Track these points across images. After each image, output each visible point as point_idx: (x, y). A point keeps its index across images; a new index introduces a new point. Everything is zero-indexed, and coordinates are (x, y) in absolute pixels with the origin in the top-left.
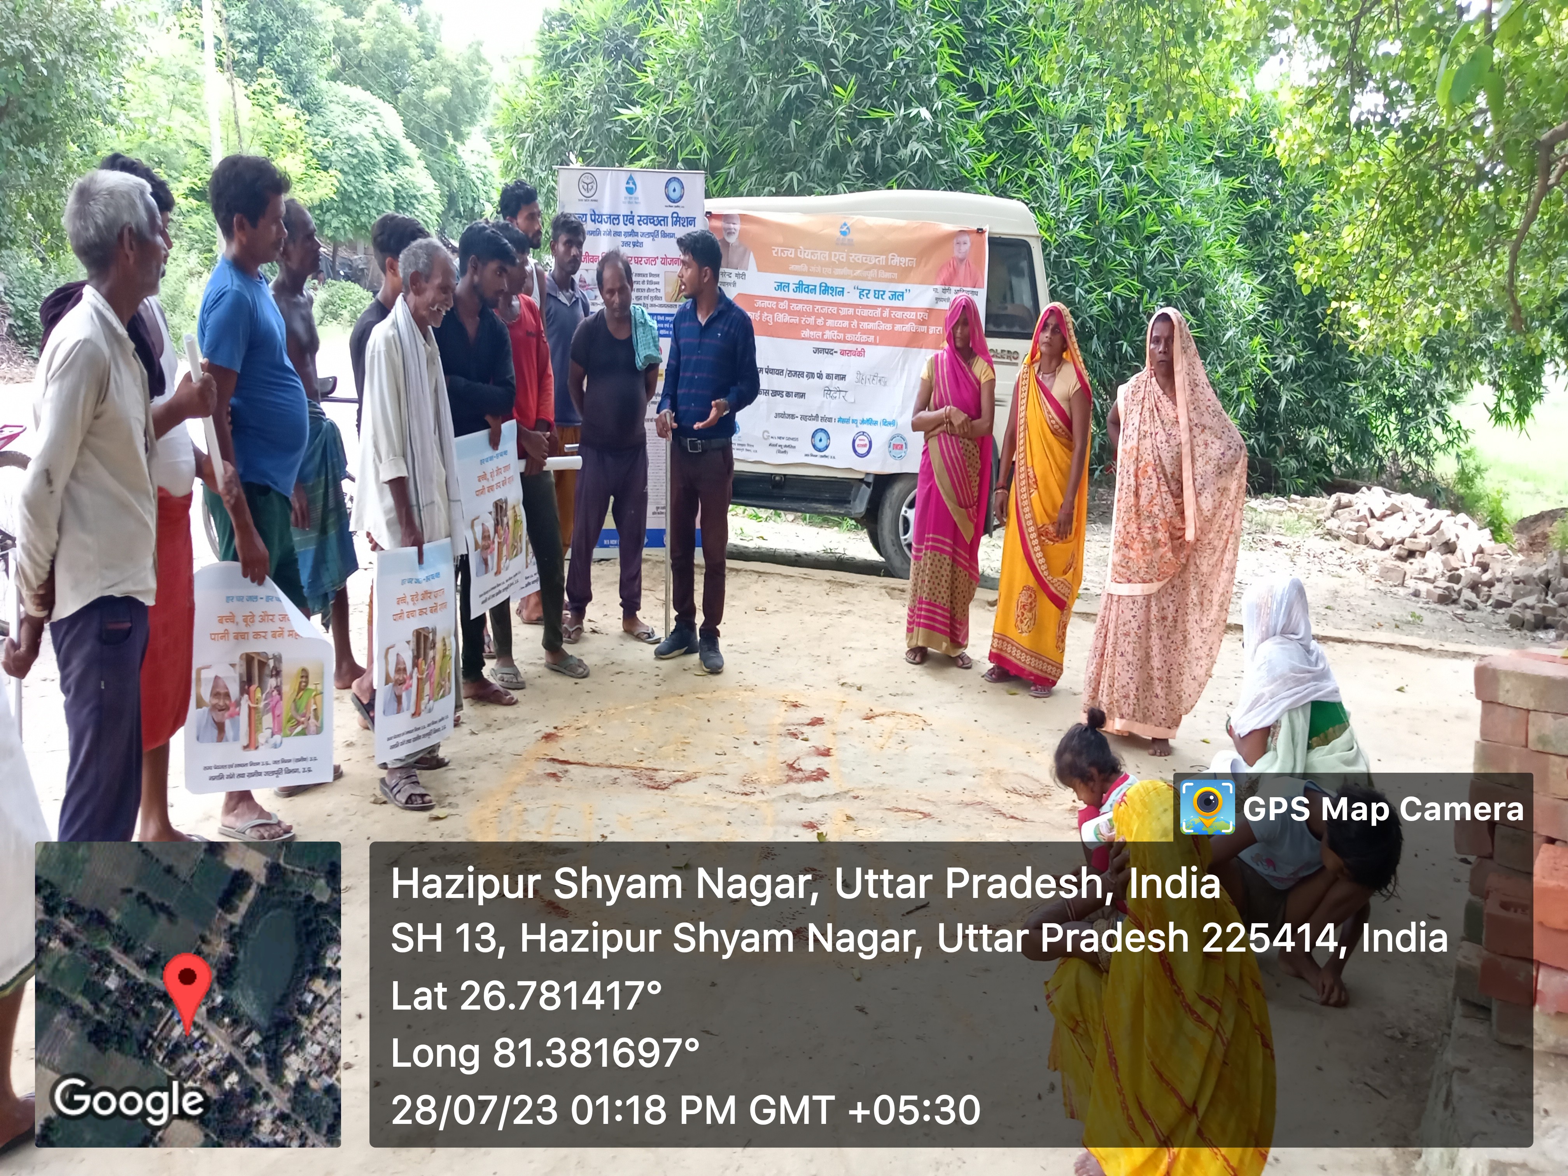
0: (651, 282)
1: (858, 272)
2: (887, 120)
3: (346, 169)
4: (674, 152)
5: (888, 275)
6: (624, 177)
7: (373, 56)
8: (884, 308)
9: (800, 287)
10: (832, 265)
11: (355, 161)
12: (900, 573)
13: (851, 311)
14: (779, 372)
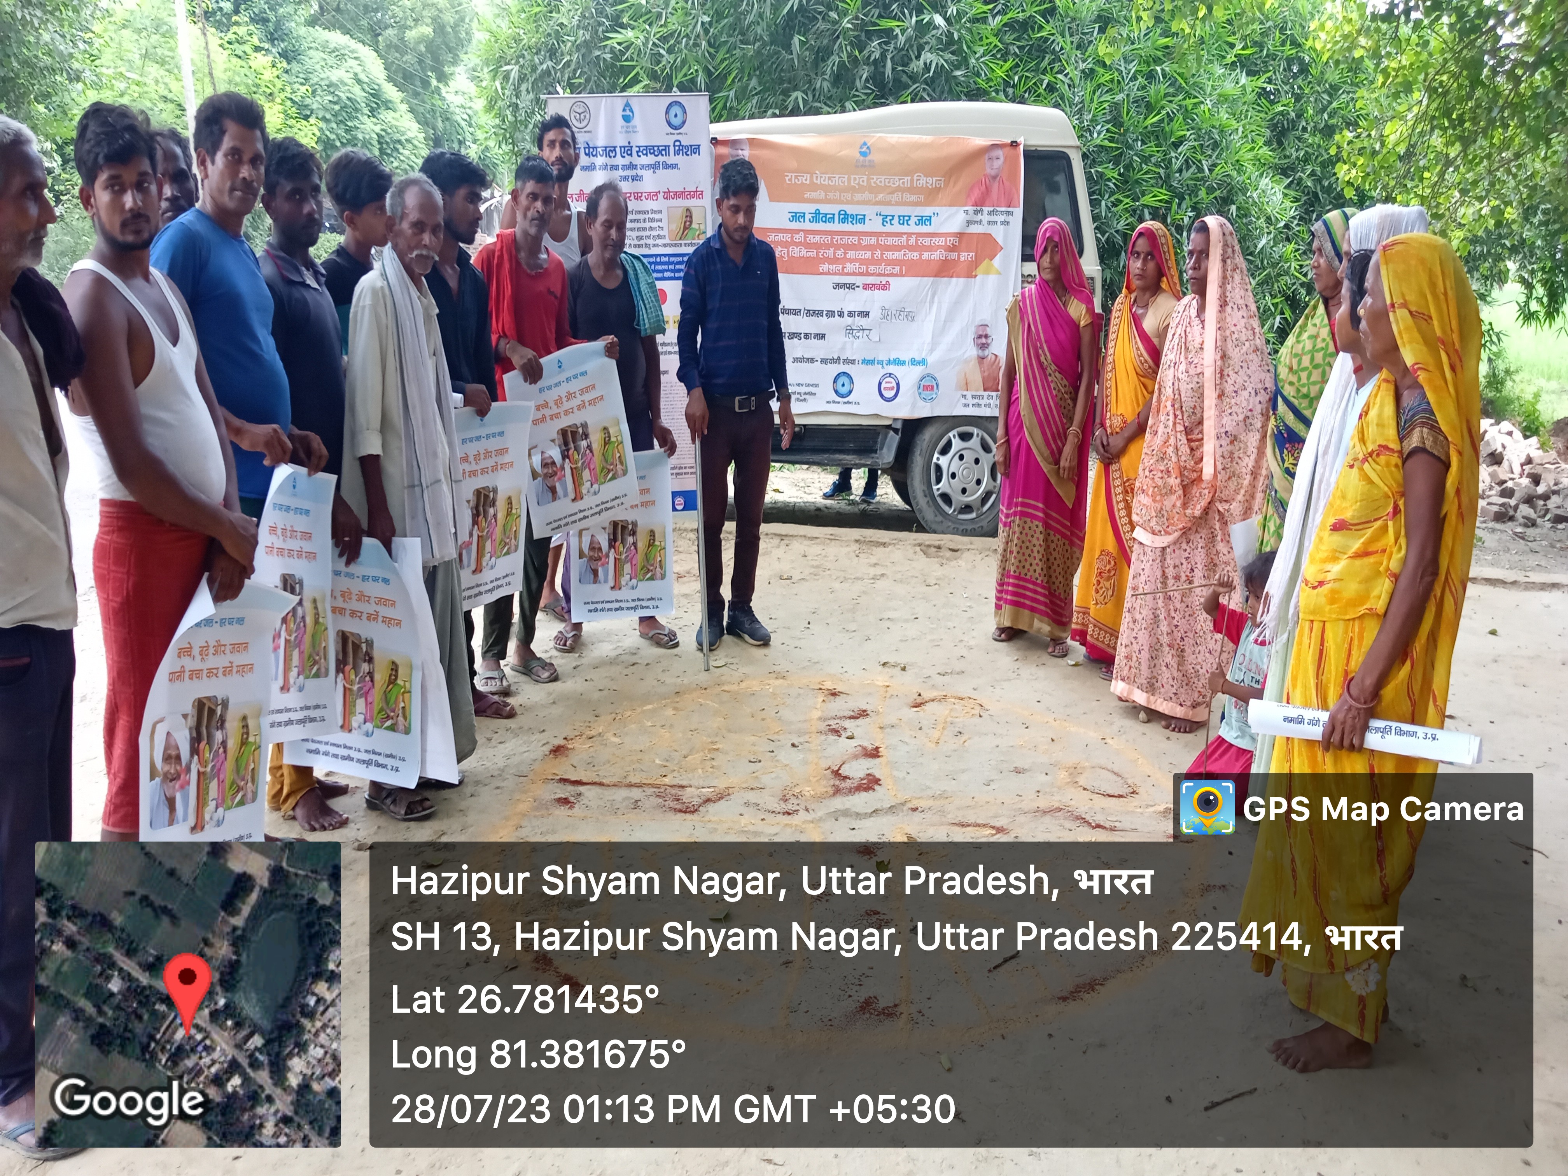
0: (652, 220)
1: (881, 196)
2: (897, 30)
3: (328, 116)
5: (913, 198)
6: (620, 104)
8: (909, 235)
9: (817, 216)
10: (853, 190)
11: (337, 107)
12: (934, 526)
13: (874, 240)
14: (796, 312)
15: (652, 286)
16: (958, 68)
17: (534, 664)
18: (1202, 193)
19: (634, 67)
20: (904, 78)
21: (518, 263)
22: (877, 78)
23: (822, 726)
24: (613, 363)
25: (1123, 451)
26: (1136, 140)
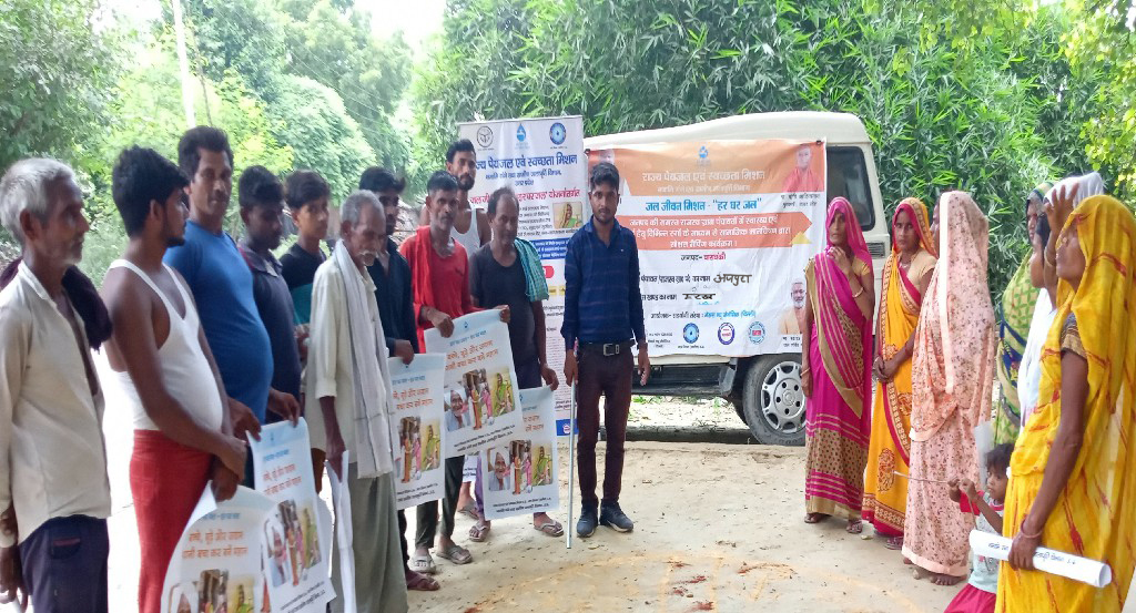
0: (541, 214)
1: (716, 188)
2: (735, 58)
3: (301, 144)
4: (559, 103)
5: (742, 188)
6: (515, 127)
7: (316, 51)
8: (739, 216)
9: (668, 205)
10: (694, 184)
11: (307, 137)
12: (765, 440)
13: (711, 222)
14: (653, 279)
15: (538, 263)
16: (783, 84)
17: (454, 550)
18: (982, 171)
19: (530, 96)
20: (742, 95)
21: (433, 250)
22: (720, 96)
23: (670, 589)
24: (505, 326)
25: (896, 372)
26: (928, 134)
